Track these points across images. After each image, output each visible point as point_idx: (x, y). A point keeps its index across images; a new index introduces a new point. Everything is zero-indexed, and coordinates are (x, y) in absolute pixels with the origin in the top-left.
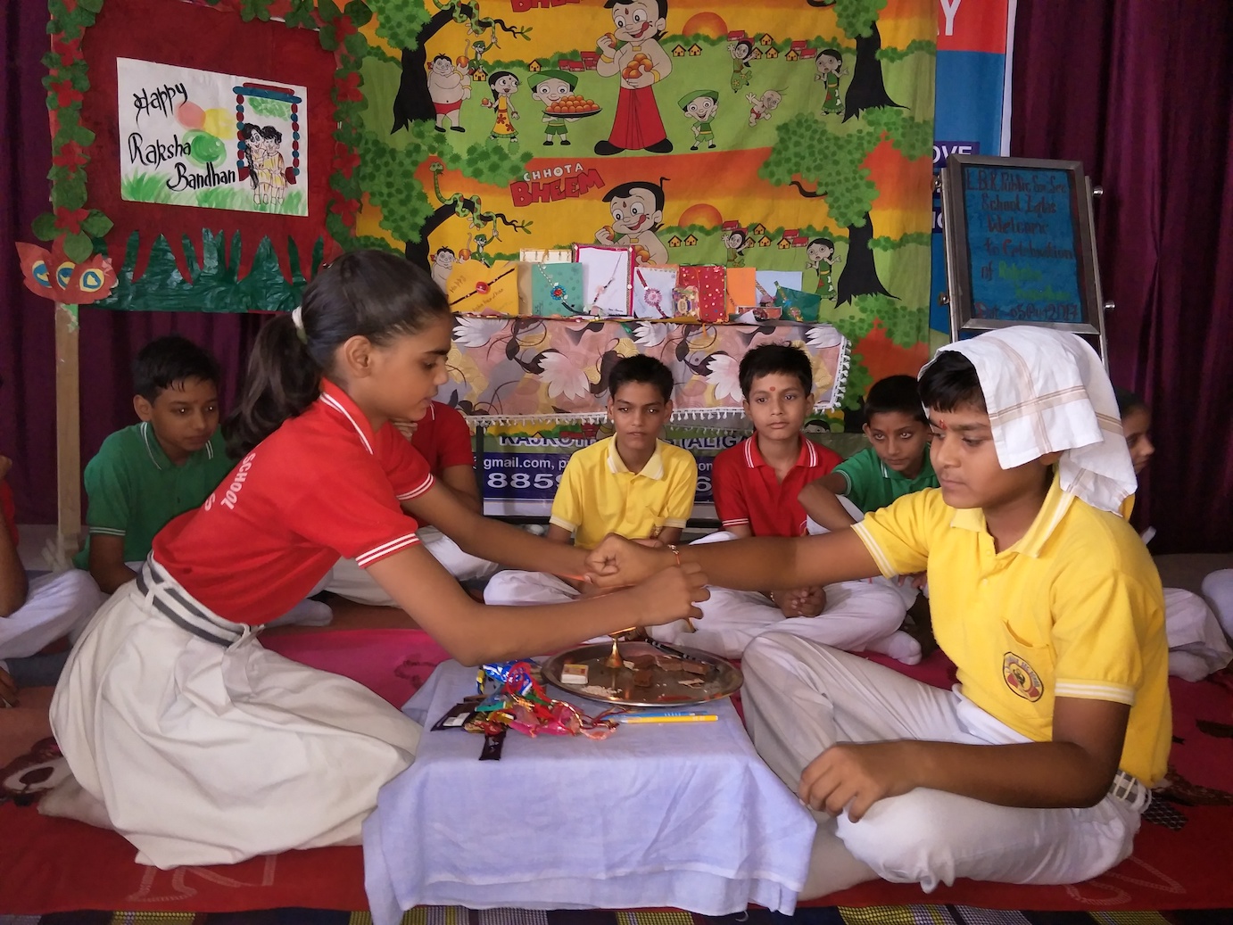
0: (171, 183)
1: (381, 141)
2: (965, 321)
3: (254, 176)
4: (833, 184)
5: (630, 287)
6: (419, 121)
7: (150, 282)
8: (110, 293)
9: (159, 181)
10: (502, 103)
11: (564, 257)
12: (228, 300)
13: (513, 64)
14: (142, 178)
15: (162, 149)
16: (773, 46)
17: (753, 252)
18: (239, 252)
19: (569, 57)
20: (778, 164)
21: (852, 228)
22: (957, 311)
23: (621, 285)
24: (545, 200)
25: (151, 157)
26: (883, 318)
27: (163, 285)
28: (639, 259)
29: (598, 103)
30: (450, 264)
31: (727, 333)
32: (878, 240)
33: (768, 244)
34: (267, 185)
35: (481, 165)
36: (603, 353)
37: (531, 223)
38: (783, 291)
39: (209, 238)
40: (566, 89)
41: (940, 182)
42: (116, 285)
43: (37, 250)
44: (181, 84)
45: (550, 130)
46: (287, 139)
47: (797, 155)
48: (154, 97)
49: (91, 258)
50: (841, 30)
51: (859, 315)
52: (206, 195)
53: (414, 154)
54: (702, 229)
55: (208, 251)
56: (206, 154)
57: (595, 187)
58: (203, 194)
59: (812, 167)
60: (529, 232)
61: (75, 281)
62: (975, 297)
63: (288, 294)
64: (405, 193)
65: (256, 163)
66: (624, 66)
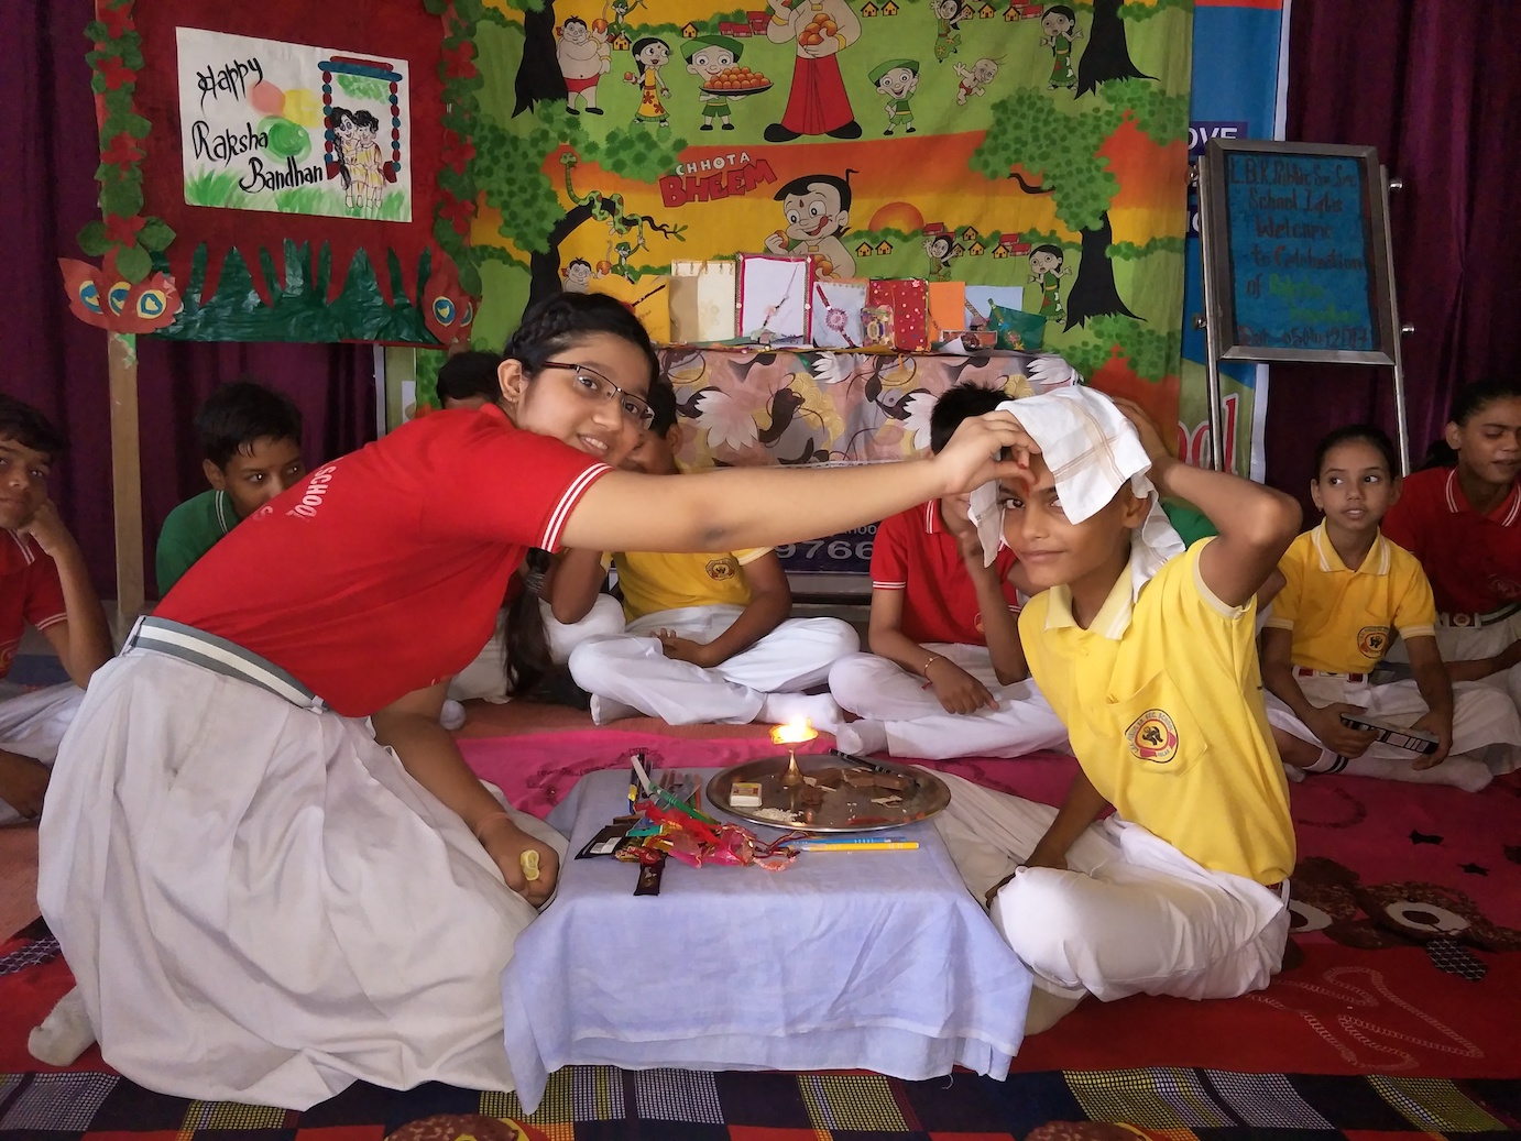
0: (245, 184)
1: (500, 126)
2: (1226, 349)
3: (346, 173)
4: (1062, 177)
5: (808, 307)
6: (547, 101)
7: (223, 307)
8: (174, 321)
9: (230, 181)
10: (649, 78)
11: (727, 270)
12: (316, 328)
13: (662, 28)
14: (209, 178)
15: (232, 140)
16: (989, 2)
17: (962, 263)
18: (329, 265)
19: (732, 19)
20: (994, 151)
21: (1085, 231)
22: (1216, 338)
23: (797, 304)
24: (703, 199)
25: (220, 150)
26: (1123, 344)
27: (238, 309)
28: (819, 272)
29: (768, 75)
30: (585, 280)
31: (929, 366)
32: (1118, 247)
33: (981, 252)
34: (361, 185)
35: (624, 155)
36: (774, 392)
37: (685, 227)
38: (998, 311)
39: (290, 252)
40: (728, 60)
41: (1196, 174)
42: (181, 310)
43: (85, 268)
44: (255, 60)
45: (709, 111)
46: (385, 126)
47: (1017, 140)
48: (222, 76)
49: (150, 277)
51: (1093, 341)
52: (287, 196)
53: (541, 143)
54: (898, 234)
55: (291, 267)
56: (286, 146)
57: (765, 182)
58: (283, 196)
59: (1036, 155)
60: (683, 239)
61: (131, 305)
62: (1238, 319)
63: (390, 318)
64: (530, 191)
65: (348, 157)
66: (801, 30)
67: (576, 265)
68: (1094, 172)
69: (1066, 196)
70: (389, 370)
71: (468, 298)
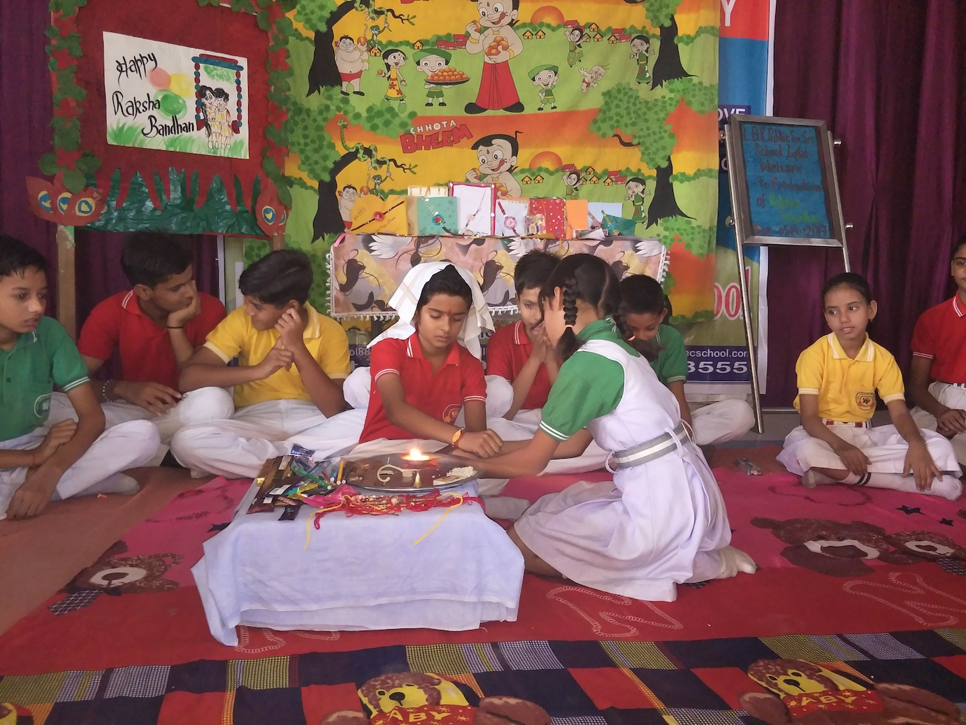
0: (145, 132)
1: (299, 103)
2: (747, 237)
3: (208, 127)
4: (644, 137)
5: (493, 215)
6: (329, 86)
7: (131, 210)
8: (100, 218)
9: (138, 128)
10: (393, 73)
11: (443, 192)
12: (189, 224)
13: (401, 43)
14: (123, 127)
15: (138, 104)
16: (599, 32)
17: (586, 188)
18: (197, 185)
19: (445, 39)
20: (604, 121)
21: (658, 169)
22: (741, 230)
23: (486, 214)
24: (427, 148)
25: (130, 110)
26: (682, 234)
27: (139, 211)
28: (499, 194)
29: (467, 74)
30: (353, 198)
32: (677, 176)
33: (597, 182)
34: (218, 135)
35: (378, 121)
36: (485, 262)
37: (416, 166)
38: (608, 218)
39: (173, 176)
40: (442, 63)
41: (724, 135)
42: (105, 211)
43: (43, 183)
44: (152, 54)
45: (430, 94)
46: (233, 98)
47: (618, 114)
48: (132, 63)
49: (85, 190)
50: (649, 21)
51: (664, 233)
52: (172, 141)
53: (325, 113)
54: (547, 170)
55: (174, 185)
56: (171, 109)
57: (465, 138)
58: (170, 140)
59: (629, 124)
60: (415, 173)
61: (72, 208)
62: (753, 220)
63: (235, 220)
64: (318, 143)
65: (210, 117)
66: (486, 46)
67: (347, 189)
68: (663, 134)
69: (647, 149)
70: (227, 254)
71: (283, 207)
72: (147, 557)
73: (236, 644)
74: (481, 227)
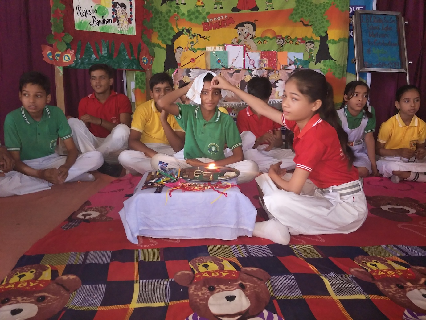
0: (90, 23)
1: (157, 9)
2: (361, 68)
3: (118, 21)
5: (244, 59)
6: (170, 1)
7: (85, 59)
8: (73, 63)
9: (87, 23)
11: (221, 49)
14: (82, 21)
15: (87, 11)
17: (287, 46)
18: (114, 48)
20: (296, 14)
21: (321, 37)
22: (358, 66)
23: (241, 58)
24: (215, 29)
25: (84, 14)
26: (332, 68)
27: (89, 60)
28: (247, 49)
30: (181, 52)
31: (283, 73)
32: (330, 41)
33: (292, 43)
34: (122, 24)
35: (192, 17)
36: (240, 81)
37: (209, 37)
38: (297, 60)
39: (104, 44)
41: (352, 20)
42: (75, 60)
43: (48, 47)
45: (216, 4)
46: (128, 7)
47: (302, 11)
49: (66, 50)
51: (323, 67)
52: (102, 28)
53: (169, 13)
54: (269, 38)
55: (104, 48)
56: (102, 13)
57: (232, 24)
58: (101, 27)
59: (307, 16)
60: (209, 40)
61: (61, 59)
62: (364, 60)
63: (130, 63)
64: (166, 27)
65: (118, 16)
67: (179, 48)
68: (323, 20)
70: (127, 78)
71: (151, 57)
72: (99, 207)
73: (137, 243)
74: (239, 64)
